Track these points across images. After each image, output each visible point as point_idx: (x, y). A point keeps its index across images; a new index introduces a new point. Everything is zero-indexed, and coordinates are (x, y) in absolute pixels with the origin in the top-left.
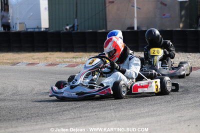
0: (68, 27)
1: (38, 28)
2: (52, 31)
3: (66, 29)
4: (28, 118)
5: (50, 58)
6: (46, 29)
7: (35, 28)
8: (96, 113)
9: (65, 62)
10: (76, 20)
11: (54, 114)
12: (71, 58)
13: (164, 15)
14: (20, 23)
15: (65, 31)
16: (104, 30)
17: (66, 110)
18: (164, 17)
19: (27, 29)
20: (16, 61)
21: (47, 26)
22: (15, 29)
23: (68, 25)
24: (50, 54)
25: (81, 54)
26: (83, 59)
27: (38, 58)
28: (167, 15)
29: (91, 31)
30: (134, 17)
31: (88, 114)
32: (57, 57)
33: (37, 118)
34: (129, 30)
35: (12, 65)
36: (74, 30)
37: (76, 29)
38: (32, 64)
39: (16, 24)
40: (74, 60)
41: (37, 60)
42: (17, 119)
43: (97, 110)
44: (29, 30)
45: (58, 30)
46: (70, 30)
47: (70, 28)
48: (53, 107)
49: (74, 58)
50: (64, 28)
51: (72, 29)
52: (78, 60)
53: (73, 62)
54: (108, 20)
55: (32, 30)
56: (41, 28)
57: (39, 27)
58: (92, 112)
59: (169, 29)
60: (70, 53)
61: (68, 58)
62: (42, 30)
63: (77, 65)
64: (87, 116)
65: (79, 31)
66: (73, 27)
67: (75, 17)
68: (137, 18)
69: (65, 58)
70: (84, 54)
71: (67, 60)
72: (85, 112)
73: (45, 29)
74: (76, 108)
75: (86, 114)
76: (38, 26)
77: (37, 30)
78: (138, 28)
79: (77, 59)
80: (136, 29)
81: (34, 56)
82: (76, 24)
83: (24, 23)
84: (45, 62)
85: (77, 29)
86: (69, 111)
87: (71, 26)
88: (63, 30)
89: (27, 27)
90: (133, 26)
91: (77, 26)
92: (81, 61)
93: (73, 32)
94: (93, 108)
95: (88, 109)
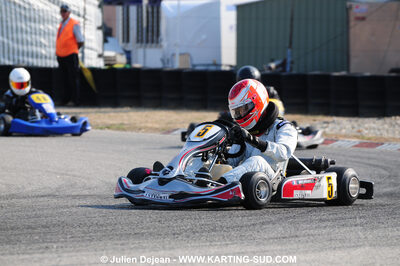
0: (273, 65)
1: (215, 64)
3: (270, 68)
6: (231, 66)
7: (208, 65)
10: (289, 51)
14: (181, 54)
16: (343, 73)
17: (268, 223)
19: (194, 66)
20: (171, 126)
22: (170, 65)
23: (272, 61)
29: (318, 72)
31: (312, 232)
34: (393, 74)
35: (165, 133)
36: (284, 70)
37: (288, 69)
39: (174, 55)
43: (329, 224)
44: (198, 68)
46: (278, 70)
47: (277, 67)
51: (281, 69)
54: (352, 54)
55: (203, 68)
56: (220, 65)
57: (217, 62)
58: (319, 227)
62: (224, 68)
64: (308, 235)
65: (294, 72)
66: (283, 65)
67: (287, 44)
70: (303, 117)
72: (305, 226)
73: (228, 68)
74: (286, 219)
75: (308, 231)
76: (214, 61)
77: (213, 68)
82: (289, 60)
83: (189, 55)
85: (291, 69)
86: (274, 224)
87: (279, 62)
88: (263, 70)
89: (195, 63)
91: (292, 63)
93: (284, 74)
94: (321, 220)
95: (312, 221)
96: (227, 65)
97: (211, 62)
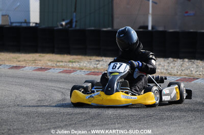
0: (64, 23)
1: (25, 22)
2: (43, 26)
3: (62, 25)
5: (40, 60)
6: (36, 24)
7: (21, 23)
9: (58, 67)
10: (75, 14)
11: (43, 131)
12: (66, 62)
13: (187, 12)
14: (3, 15)
15: (60, 27)
16: (109, 29)
18: (186, 15)
19: (12, 23)
21: (38, 21)
23: (63, 20)
24: (39, 56)
25: (79, 57)
26: (82, 64)
27: (25, 60)
28: (191, 12)
29: (93, 28)
30: (149, 13)
32: (49, 60)
34: (141, 30)
36: (71, 27)
37: (74, 26)
38: (17, 67)
40: (71, 65)
41: (22, 63)
44: (14, 25)
45: (50, 25)
46: (67, 27)
47: (66, 24)
48: (42, 123)
49: (70, 62)
50: (58, 24)
51: (69, 25)
52: (76, 65)
53: (69, 67)
54: (115, 16)
55: (18, 25)
56: (30, 23)
57: (27, 21)
59: (192, 31)
60: (66, 56)
61: (62, 62)
62: (31, 25)
63: (74, 71)
65: (78, 28)
66: (71, 23)
67: (73, 10)
68: (153, 15)
69: (58, 62)
70: (83, 57)
71: (61, 64)
73: (34, 25)
74: (70, 125)
76: (25, 20)
77: (24, 25)
78: (153, 27)
79: (74, 64)
80: (150, 28)
81: (19, 57)
82: (74, 20)
83: (8, 16)
84: (33, 66)
85: (76, 26)
87: (67, 21)
88: (58, 27)
89: (12, 21)
90: (146, 25)
91: (76, 22)
92: (79, 66)
93: (70, 29)
94: (93, 125)
95: (87, 126)
96: (33, 23)
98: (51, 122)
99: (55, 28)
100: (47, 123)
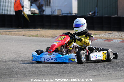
0: (91, 13)
1: (70, 13)
2: (79, 15)
3: (90, 14)
4: (63, 74)
6: (76, 14)
7: (68, 13)
8: (111, 72)
10: (97, 8)
11: (81, 72)
14: (58, 10)
15: (89, 16)
16: (116, 16)
17: (89, 70)
19: (63, 14)
20: (54, 35)
21: (76, 12)
22: (54, 14)
23: (90, 12)
25: (99, 31)
26: (101, 35)
29: (107, 16)
31: (105, 73)
33: (70, 74)
35: (52, 38)
36: (95, 15)
37: (96, 15)
39: (55, 10)
42: (56, 74)
43: (111, 70)
45: (83, 15)
46: (92, 15)
47: (92, 14)
48: (80, 68)
49: (94, 34)
50: (88, 14)
55: (66, 14)
56: (72, 13)
57: (71, 13)
58: (107, 71)
60: (92, 31)
63: (97, 39)
64: (104, 74)
65: (98, 16)
66: (94, 13)
67: (96, 6)
70: (102, 31)
72: (102, 71)
73: (75, 14)
74: (96, 68)
75: (103, 73)
76: (70, 12)
77: (69, 15)
79: (97, 35)
82: (96, 11)
83: (61, 10)
85: (97, 14)
86: (91, 70)
89: (63, 13)
91: (97, 12)
92: (99, 36)
93: (94, 16)
94: (108, 69)
95: (105, 69)
96: (74, 13)
97: (69, 12)
98: (85, 67)
99: (86, 16)
100: (83, 67)
